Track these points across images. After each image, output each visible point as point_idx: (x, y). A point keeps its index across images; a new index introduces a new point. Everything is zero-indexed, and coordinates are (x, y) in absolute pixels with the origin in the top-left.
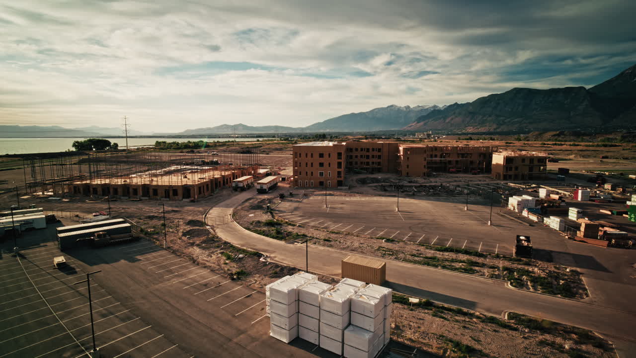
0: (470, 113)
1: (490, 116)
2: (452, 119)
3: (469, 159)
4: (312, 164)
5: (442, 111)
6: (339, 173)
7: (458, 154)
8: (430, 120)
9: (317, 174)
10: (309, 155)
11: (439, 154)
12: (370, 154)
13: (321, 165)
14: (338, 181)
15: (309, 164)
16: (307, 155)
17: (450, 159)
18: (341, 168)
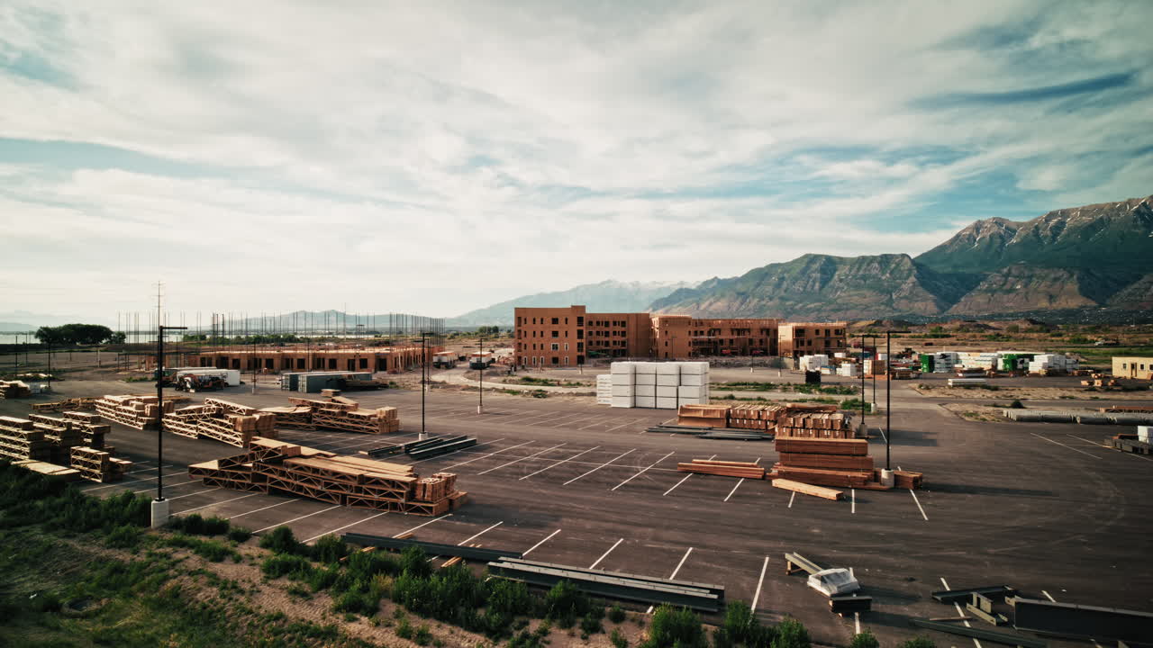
0: (739, 294)
1: (771, 299)
2: (711, 304)
3: (748, 336)
4: (542, 332)
5: (693, 291)
6: (580, 345)
7: (732, 330)
8: (675, 306)
9: (549, 346)
10: (538, 320)
11: (705, 329)
12: (611, 329)
13: (555, 334)
14: (579, 357)
15: (538, 334)
16: (534, 320)
17: (720, 337)
18: (582, 338)
